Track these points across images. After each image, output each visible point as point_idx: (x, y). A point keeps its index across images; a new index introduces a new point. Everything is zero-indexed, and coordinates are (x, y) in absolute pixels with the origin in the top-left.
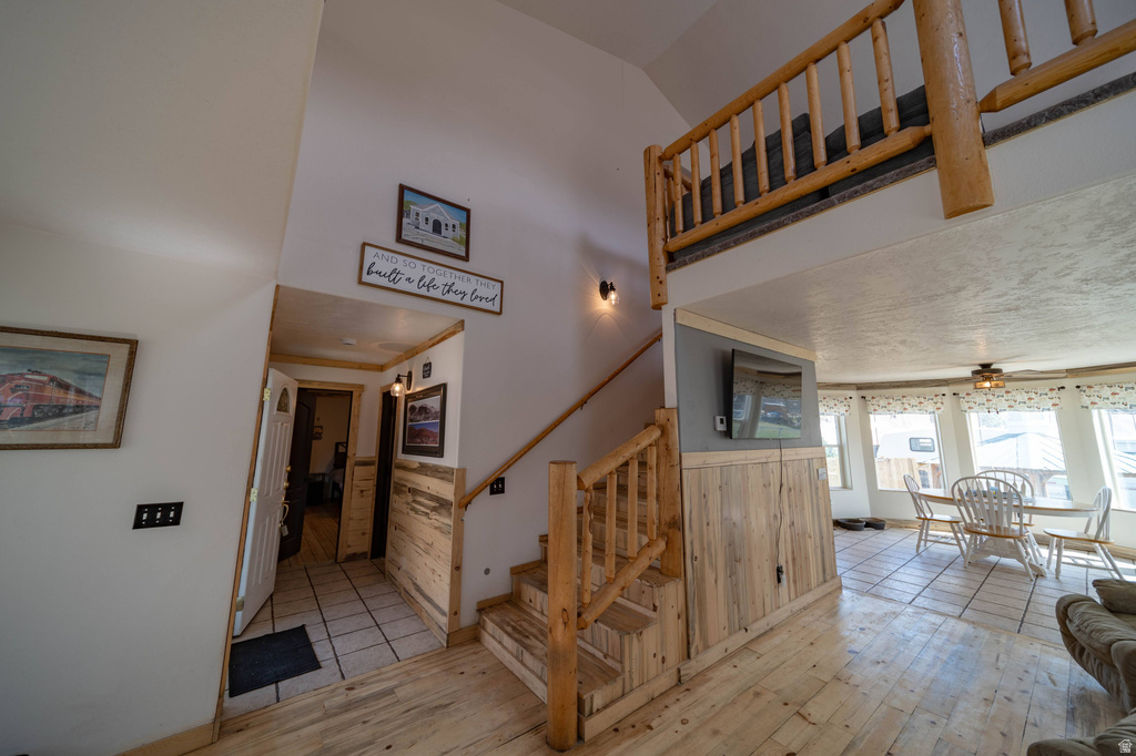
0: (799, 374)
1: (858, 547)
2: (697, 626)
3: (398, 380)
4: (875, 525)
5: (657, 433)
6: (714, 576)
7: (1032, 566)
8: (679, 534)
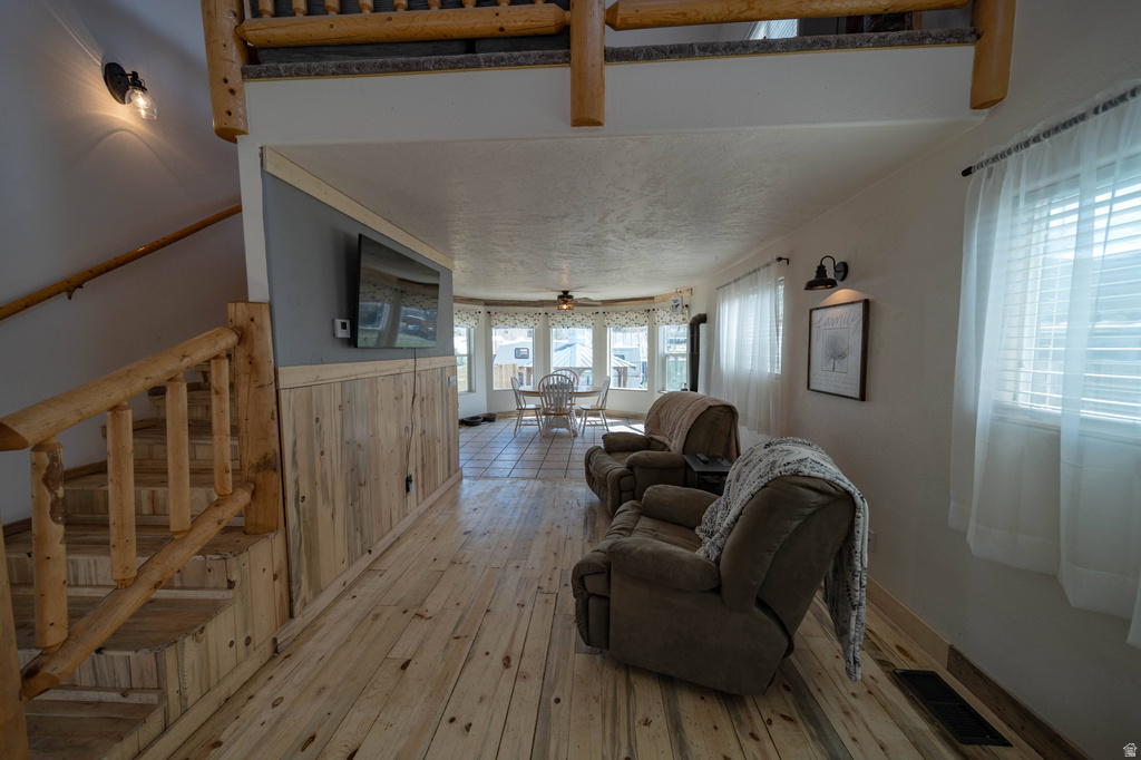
0: (438, 285)
4: (489, 418)
5: (232, 339)
6: (330, 512)
7: (572, 431)
8: (275, 477)
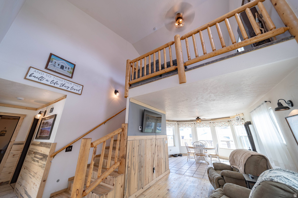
0: (161, 117)
1: (176, 161)
2: (127, 189)
3: (40, 113)
4: (180, 155)
5: (121, 130)
6: (134, 172)
7: (207, 162)
8: (124, 160)
